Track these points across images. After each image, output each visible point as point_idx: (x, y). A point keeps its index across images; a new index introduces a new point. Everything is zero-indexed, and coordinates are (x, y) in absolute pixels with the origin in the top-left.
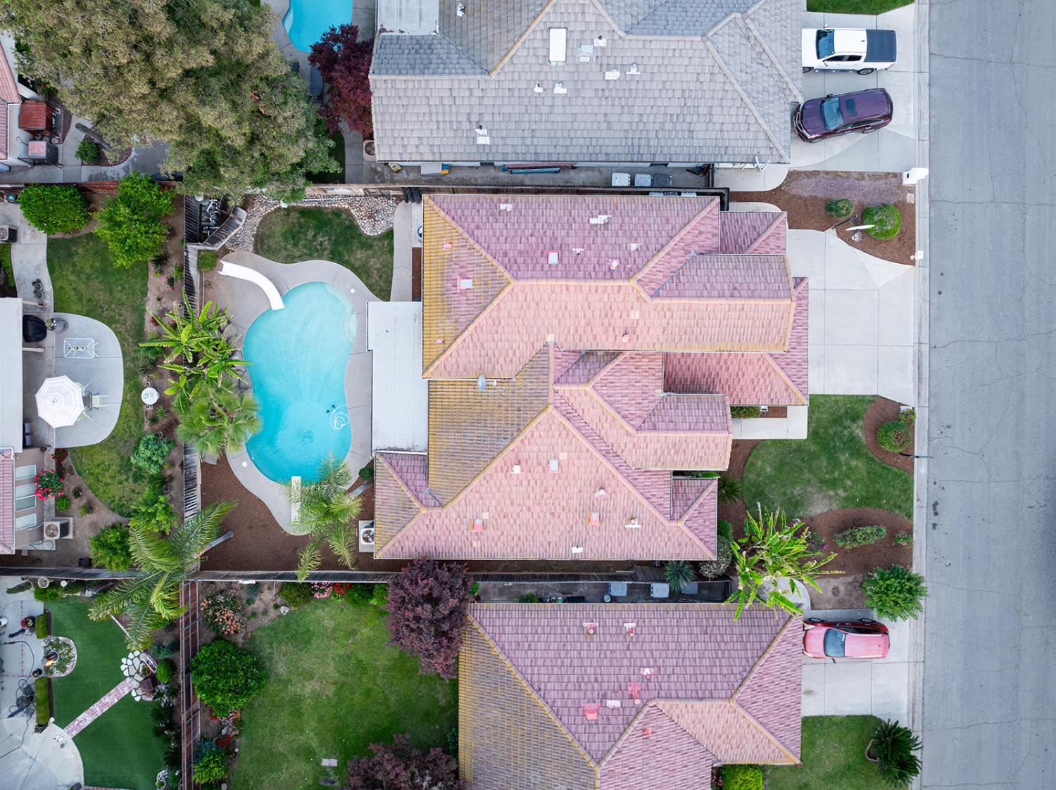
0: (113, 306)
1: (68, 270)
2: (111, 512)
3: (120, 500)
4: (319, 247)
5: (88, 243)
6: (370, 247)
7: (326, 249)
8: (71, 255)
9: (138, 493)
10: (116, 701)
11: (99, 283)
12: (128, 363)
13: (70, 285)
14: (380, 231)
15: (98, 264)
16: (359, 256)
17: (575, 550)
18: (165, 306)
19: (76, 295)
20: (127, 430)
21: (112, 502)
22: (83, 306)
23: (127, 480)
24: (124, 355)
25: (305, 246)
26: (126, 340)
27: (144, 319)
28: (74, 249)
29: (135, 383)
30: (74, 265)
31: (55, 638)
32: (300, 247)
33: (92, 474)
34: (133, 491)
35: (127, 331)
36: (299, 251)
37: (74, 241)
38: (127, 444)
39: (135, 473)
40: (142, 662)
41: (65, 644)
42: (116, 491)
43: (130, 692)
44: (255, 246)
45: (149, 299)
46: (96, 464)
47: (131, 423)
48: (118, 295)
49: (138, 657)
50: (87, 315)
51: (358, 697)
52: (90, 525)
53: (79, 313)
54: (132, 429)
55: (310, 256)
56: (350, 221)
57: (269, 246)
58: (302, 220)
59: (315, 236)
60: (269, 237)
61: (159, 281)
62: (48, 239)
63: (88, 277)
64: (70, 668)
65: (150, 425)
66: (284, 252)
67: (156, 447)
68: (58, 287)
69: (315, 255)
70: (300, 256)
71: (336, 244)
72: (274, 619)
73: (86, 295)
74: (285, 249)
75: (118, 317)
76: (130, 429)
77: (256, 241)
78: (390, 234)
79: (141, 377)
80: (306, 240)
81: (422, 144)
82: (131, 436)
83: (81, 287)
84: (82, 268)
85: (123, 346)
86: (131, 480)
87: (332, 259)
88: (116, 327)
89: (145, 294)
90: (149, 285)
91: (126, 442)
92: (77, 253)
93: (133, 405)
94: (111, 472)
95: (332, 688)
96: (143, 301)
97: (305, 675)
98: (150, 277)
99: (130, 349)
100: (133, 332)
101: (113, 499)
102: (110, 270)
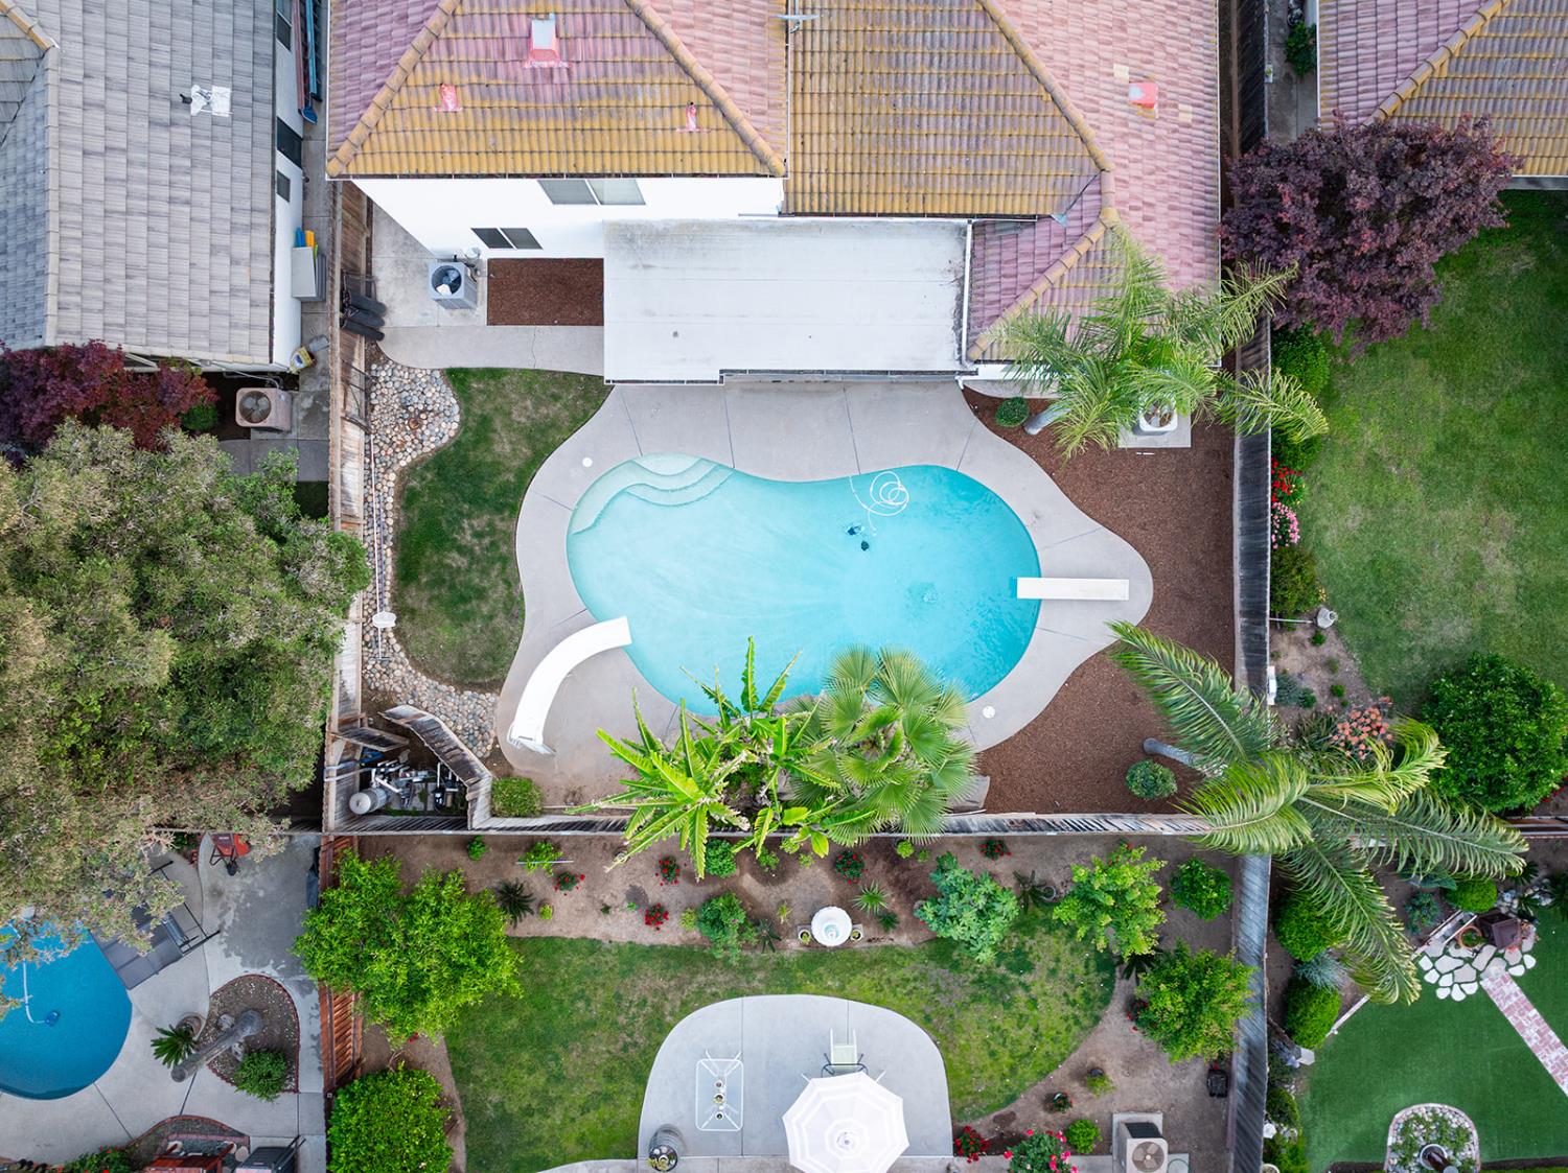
0: (622, 1019)
1: (538, 1127)
2: (1101, 1025)
3: (1073, 1004)
4: (487, 541)
5: (477, 1080)
6: (485, 421)
7: (490, 524)
8: (505, 1119)
9: (1058, 960)
10: (1534, 1011)
11: (568, 1053)
12: (756, 983)
13: (573, 1120)
14: (449, 401)
15: (525, 1056)
16: (508, 448)
18: (622, 897)
19: (597, 1108)
20: (909, 987)
21: (1077, 1022)
22: (621, 1091)
23: (1026, 988)
24: (735, 993)
25: (484, 572)
26: (701, 991)
27: (652, 947)
28: (490, 1112)
29: (801, 968)
30: (528, 1112)
31: (1389, 1154)
32: (486, 584)
33: (1013, 1069)
34: (1053, 972)
35: (680, 988)
36: (495, 586)
37: (473, 1112)
38: (943, 987)
39: (1010, 968)
40: (1446, 952)
41: (1405, 1130)
42: (1052, 1013)
43: (1515, 979)
44: (484, 688)
45: (607, 936)
46: (988, 1061)
47: (896, 976)
48: (597, 1008)
49: (1434, 960)
50: (642, 1080)
51: (1519, 451)
52: (1131, 1073)
53: (638, 1101)
54: (909, 976)
55: (508, 560)
56: (426, 468)
57: (485, 656)
58: (424, 580)
59: (461, 550)
60: (462, 656)
61: (562, 912)
63: (558, 1078)
64: (1460, 1119)
65: (900, 932)
66: (496, 621)
67: (954, 897)
68: (580, 1149)
69: (504, 549)
70: (506, 581)
71: (478, 501)
72: (1346, 644)
73: (598, 1083)
74: (491, 618)
75: (648, 1009)
76: (908, 980)
77: (473, 686)
78: (457, 377)
79: (786, 954)
80: (468, 570)
81: (228, 248)
82: (923, 977)
83: (579, 1094)
84: (534, 1093)
85: (715, 997)
86: (1027, 978)
87: (515, 510)
88: (672, 1014)
89: (594, 946)
90: (573, 935)
91: (938, 990)
92: (498, 1106)
93: (853, 971)
94: (1008, 1025)
95: (1500, 513)
96: (609, 951)
97: (1471, 571)
98: (553, 930)
99: (721, 978)
100: (683, 973)
101: (1071, 1022)
102: (539, 1029)
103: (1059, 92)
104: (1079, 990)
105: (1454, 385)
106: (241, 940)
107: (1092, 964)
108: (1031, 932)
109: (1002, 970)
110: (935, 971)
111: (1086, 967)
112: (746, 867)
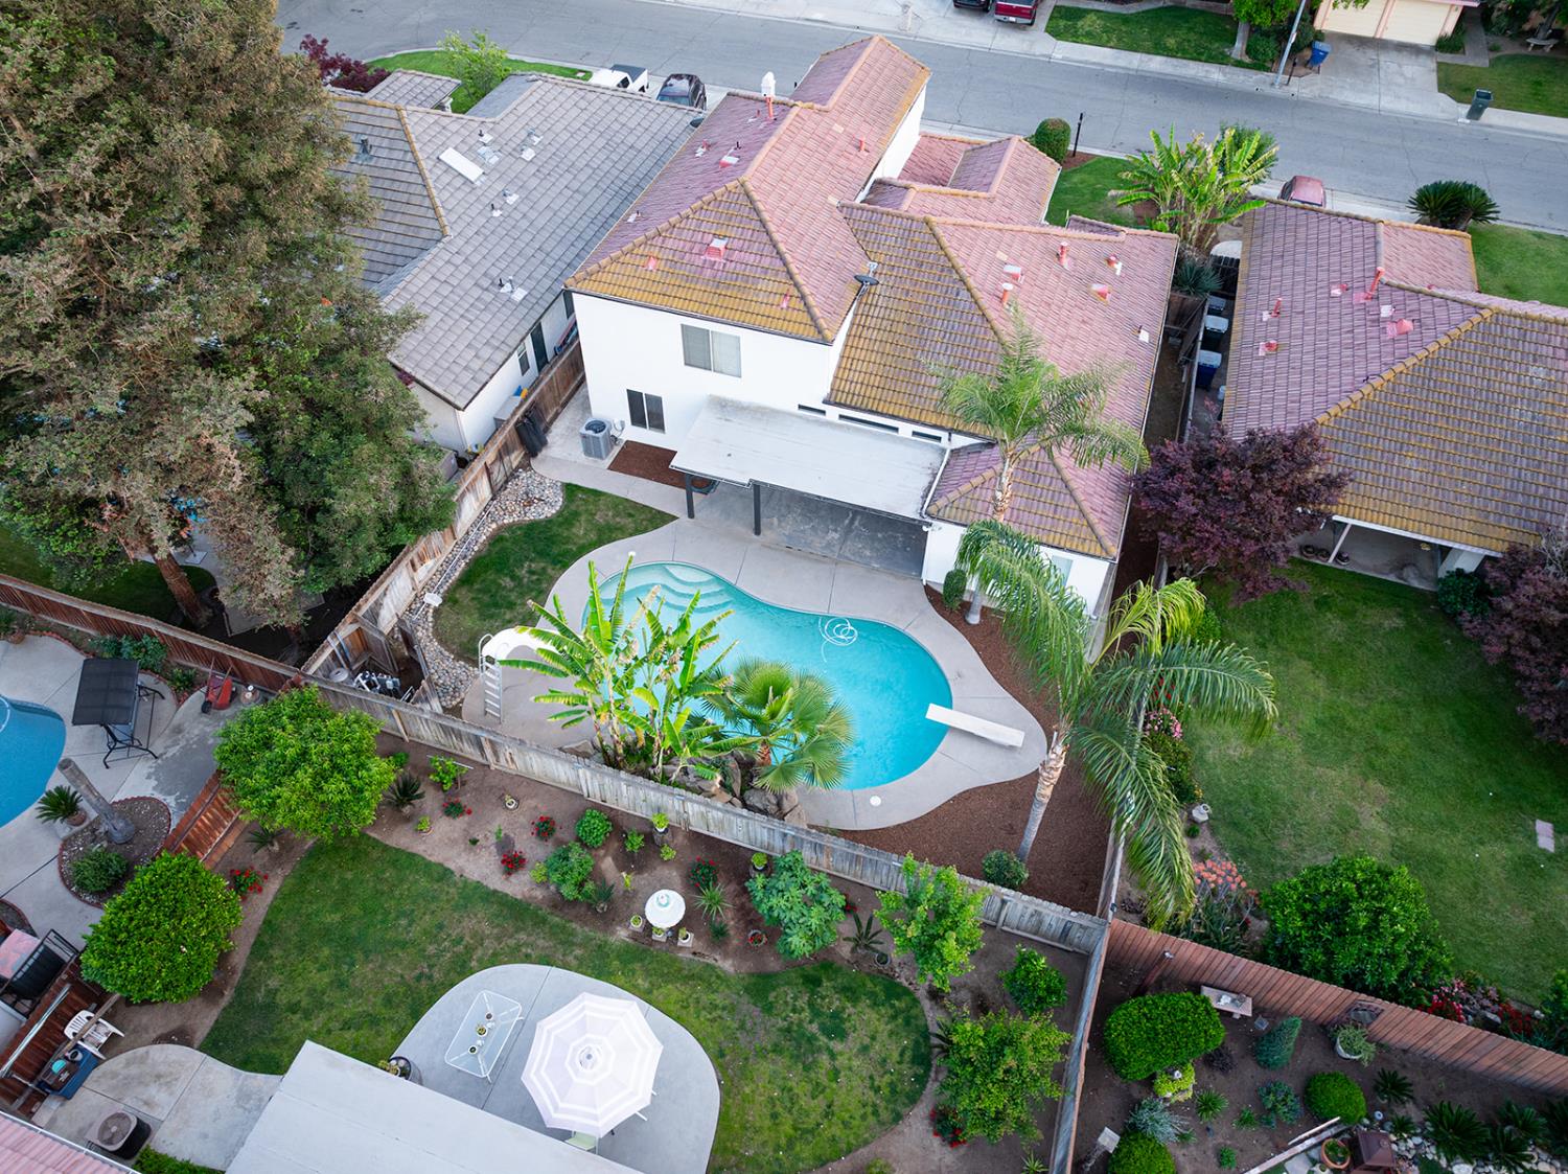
0: (432, 949)
1: (295, 1026)
2: (901, 1126)
3: (877, 1090)
4: (535, 577)
5: (269, 959)
6: (576, 514)
7: (544, 569)
8: (270, 1007)
9: (873, 1038)
11: (367, 960)
12: (570, 958)
13: (329, 1032)
14: (559, 501)
15: (326, 951)
16: (582, 532)
17: (1144, 336)
18: (493, 839)
19: (359, 1028)
20: (714, 1014)
21: (875, 1113)
22: (391, 1019)
23: (833, 1056)
24: (545, 961)
25: (522, 595)
26: (518, 947)
27: (496, 892)
28: (260, 996)
29: (618, 957)
30: (293, 1008)
32: (518, 601)
33: (791, 1142)
34: (865, 1049)
35: (499, 939)
36: (524, 604)
37: (245, 990)
38: (748, 1025)
39: (825, 1030)
42: (851, 1093)
44: (475, 664)
45: (462, 869)
46: (768, 1123)
47: (705, 999)
48: (416, 931)
50: (416, 1015)
51: (1394, 744)
53: (402, 1034)
54: (720, 1002)
55: (544, 591)
56: (520, 528)
58: (476, 586)
59: (513, 578)
61: (436, 837)
62: (200, 1049)
63: (340, 984)
65: (726, 956)
69: (544, 586)
71: (542, 554)
72: (1219, 844)
73: (374, 1003)
75: (461, 948)
76: (716, 1007)
77: (468, 660)
78: (570, 490)
79: (612, 939)
80: (511, 590)
82: (732, 1009)
83: (351, 1008)
84: (311, 992)
85: (527, 959)
86: (837, 1046)
87: (565, 567)
88: (479, 960)
89: (444, 874)
90: (433, 859)
91: (742, 1027)
92: (273, 993)
93: (668, 978)
94: (802, 1089)
95: (1374, 785)
96: (455, 884)
97: (1346, 824)
98: (419, 848)
99: (541, 942)
100: (509, 926)
101: (869, 1109)
102: (353, 930)
104: (887, 1078)
105: (1333, 682)
106: (168, 775)
107: (908, 1054)
108: (855, 1000)
109: (814, 1028)
110: (746, 1005)
111: (902, 1054)
112: (611, 851)
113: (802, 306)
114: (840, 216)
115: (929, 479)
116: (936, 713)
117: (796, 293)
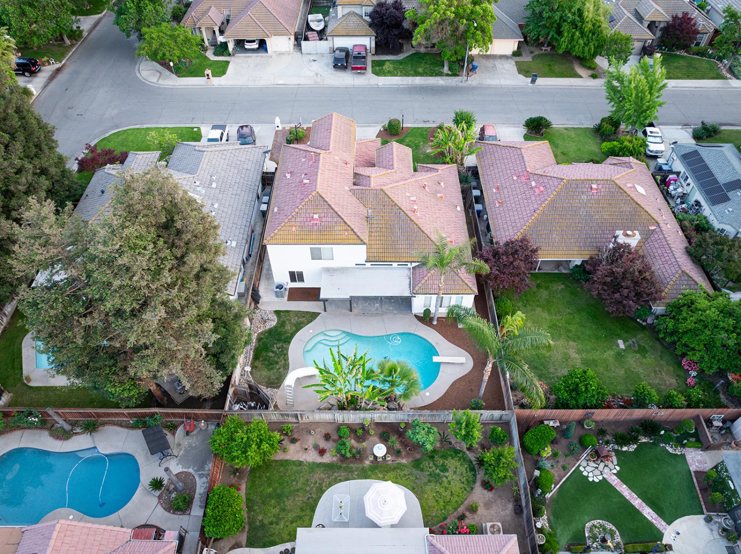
0: (308, 488)
1: (274, 529)
2: (474, 491)
3: (463, 483)
4: (280, 350)
5: (254, 511)
6: (284, 322)
7: (282, 346)
8: (263, 526)
9: (456, 468)
10: (625, 486)
11: (288, 500)
12: (354, 476)
13: (287, 526)
14: (275, 317)
15: (273, 502)
16: (289, 328)
17: (459, 208)
18: (311, 446)
20: (407, 477)
21: (465, 490)
22: (306, 515)
23: (447, 477)
24: (347, 479)
25: (279, 358)
26: (336, 478)
27: (320, 463)
28: (258, 523)
29: (370, 470)
30: (271, 523)
31: (588, 541)
32: (279, 360)
33: (445, 507)
34: (455, 472)
35: (328, 478)
36: (281, 361)
37: (251, 523)
38: (418, 477)
39: (441, 471)
40: (588, 465)
41: (591, 530)
42: (456, 486)
43: (614, 474)
44: (274, 388)
45: (305, 459)
46: (436, 504)
48: (300, 485)
49: (584, 468)
50: (313, 511)
51: (573, 328)
52: (487, 509)
54: (406, 473)
55: (286, 355)
56: (266, 333)
57: (276, 379)
58: (261, 359)
59: (273, 352)
60: (269, 379)
61: (292, 452)
62: (246, 547)
63: (283, 510)
64: (609, 526)
65: (402, 458)
66: (280, 370)
68: (288, 537)
69: (285, 352)
70: (285, 360)
71: (279, 340)
73: (298, 512)
74: (279, 369)
75: (318, 485)
76: (406, 475)
77: (271, 387)
78: (277, 312)
79: (365, 466)
80: (274, 357)
82: (411, 474)
83: (290, 516)
84: (275, 516)
85: (341, 481)
86: (447, 474)
87: (289, 343)
88: (326, 487)
89: (300, 463)
90: (294, 459)
91: (416, 478)
92: (261, 521)
93: (387, 472)
94: (442, 490)
95: (571, 343)
96: (305, 465)
97: (567, 358)
98: (288, 457)
99: (343, 474)
100: (330, 472)
101: (463, 489)
102: (279, 492)
103: (429, 235)
104: (465, 478)
105: (549, 313)
106: (183, 461)
107: (468, 469)
108: (446, 459)
109: (438, 471)
110: (415, 471)
111: (466, 470)
112: (352, 437)
113: (353, 233)
114: (351, 194)
115: (409, 280)
116: (436, 359)
117: (349, 229)
